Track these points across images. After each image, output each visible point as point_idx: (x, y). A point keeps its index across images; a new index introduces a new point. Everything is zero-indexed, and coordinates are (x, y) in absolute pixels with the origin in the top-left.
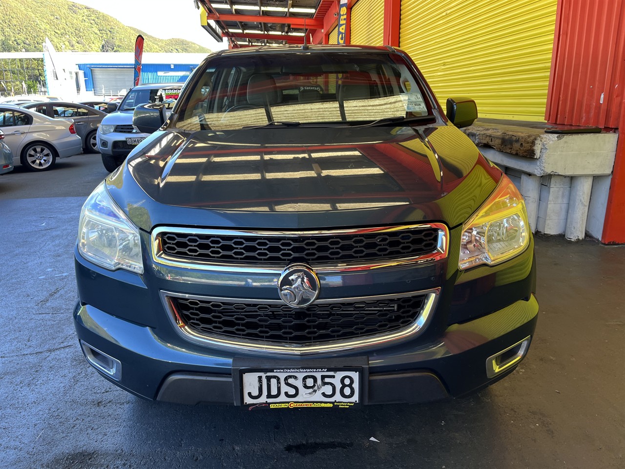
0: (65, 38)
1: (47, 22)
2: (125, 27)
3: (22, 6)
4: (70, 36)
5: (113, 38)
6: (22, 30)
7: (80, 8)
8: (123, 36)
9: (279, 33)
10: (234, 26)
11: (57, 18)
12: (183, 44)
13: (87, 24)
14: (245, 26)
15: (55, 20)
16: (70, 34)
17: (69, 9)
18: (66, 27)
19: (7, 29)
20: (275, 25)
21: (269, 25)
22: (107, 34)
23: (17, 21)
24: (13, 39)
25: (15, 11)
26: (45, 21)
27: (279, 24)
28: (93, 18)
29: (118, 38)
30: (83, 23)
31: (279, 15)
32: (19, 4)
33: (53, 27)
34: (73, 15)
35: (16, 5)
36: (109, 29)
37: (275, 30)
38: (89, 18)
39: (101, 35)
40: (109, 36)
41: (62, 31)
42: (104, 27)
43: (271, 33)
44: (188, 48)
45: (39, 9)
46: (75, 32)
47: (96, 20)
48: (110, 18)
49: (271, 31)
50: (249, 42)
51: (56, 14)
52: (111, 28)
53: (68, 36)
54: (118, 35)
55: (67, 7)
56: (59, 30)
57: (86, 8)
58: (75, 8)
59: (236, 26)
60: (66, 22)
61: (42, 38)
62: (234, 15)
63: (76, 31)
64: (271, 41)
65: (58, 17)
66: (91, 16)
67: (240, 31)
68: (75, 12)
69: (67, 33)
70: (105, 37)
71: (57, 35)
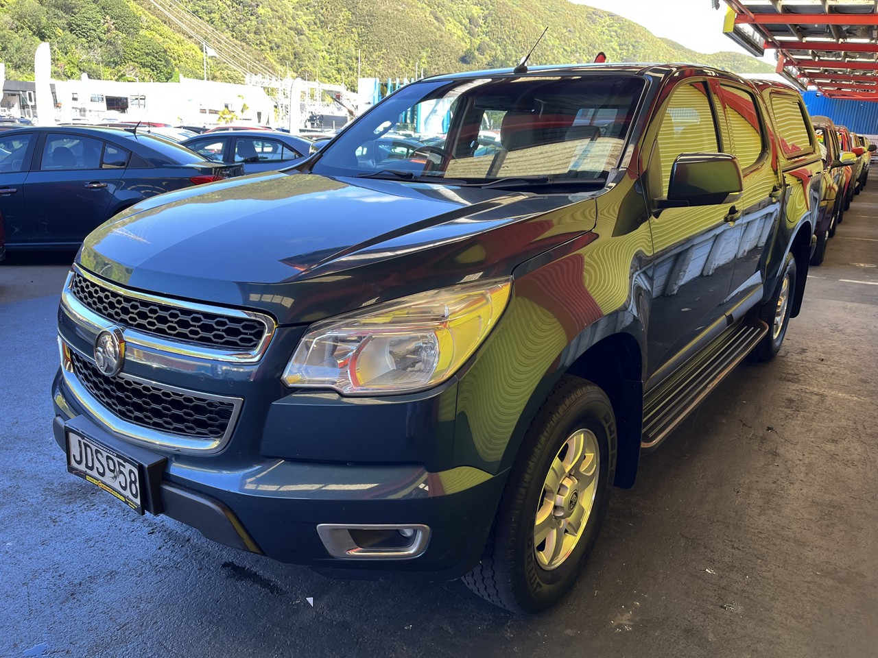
0: (574, 57)
1: (557, 37)
2: (655, 39)
3: (533, 17)
4: (582, 54)
5: (634, 56)
6: (526, 48)
7: (602, 15)
8: (649, 52)
9: (866, 41)
10: (784, 30)
11: (570, 31)
12: (735, 60)
13: (605, 37)
14: (802, 31)
15: (567, 34)
16: (581, 51)
17: (588, 17)
18: (578, 42)
19: (510, 47)
20: (855, 28)
21: (844, 28)
22: (628, 50)
23: (523, 37)
24: (514, 59)
25: (523, 23)
26: (555, 35)
27: (862, 26)
28: (614, 28)
29: (641, 55)
30: (601, 36)
31: (860, 11)
32: (530, 14)
33: (563, 43)
34: (590, 26)
35: (526, 16)
36: (633, 43)
37: (855, 36)
38: (611, 29)
39: (620, 52)
40: (630, 52)
41: (573, 47)
42: (626, 41)
43: (849, 40)
44: (741, 66)
45: (551, 19)
46: (588, 48)
47: (619, 31)
48: (637, 27)
49: (850, 37)
50: (814, 55)
51: (570, 25)
52: (635, 42)
53: (578, 54)
54: (643, 50)
55: (584, 16)
56: (569, 46)
57: (611, 15)
58: (595, 17)
59: (787, 31)
60: (580, 35)
61: (546, 57)
62: (780, 14)
63: (590, 48)
64: (852, 55)
65: (572, 29)
66: (613, 26)
67: (795, 39)
68: (594, 22)
69: (579, 50)
70: (625, 54)
71: (565, 53)
